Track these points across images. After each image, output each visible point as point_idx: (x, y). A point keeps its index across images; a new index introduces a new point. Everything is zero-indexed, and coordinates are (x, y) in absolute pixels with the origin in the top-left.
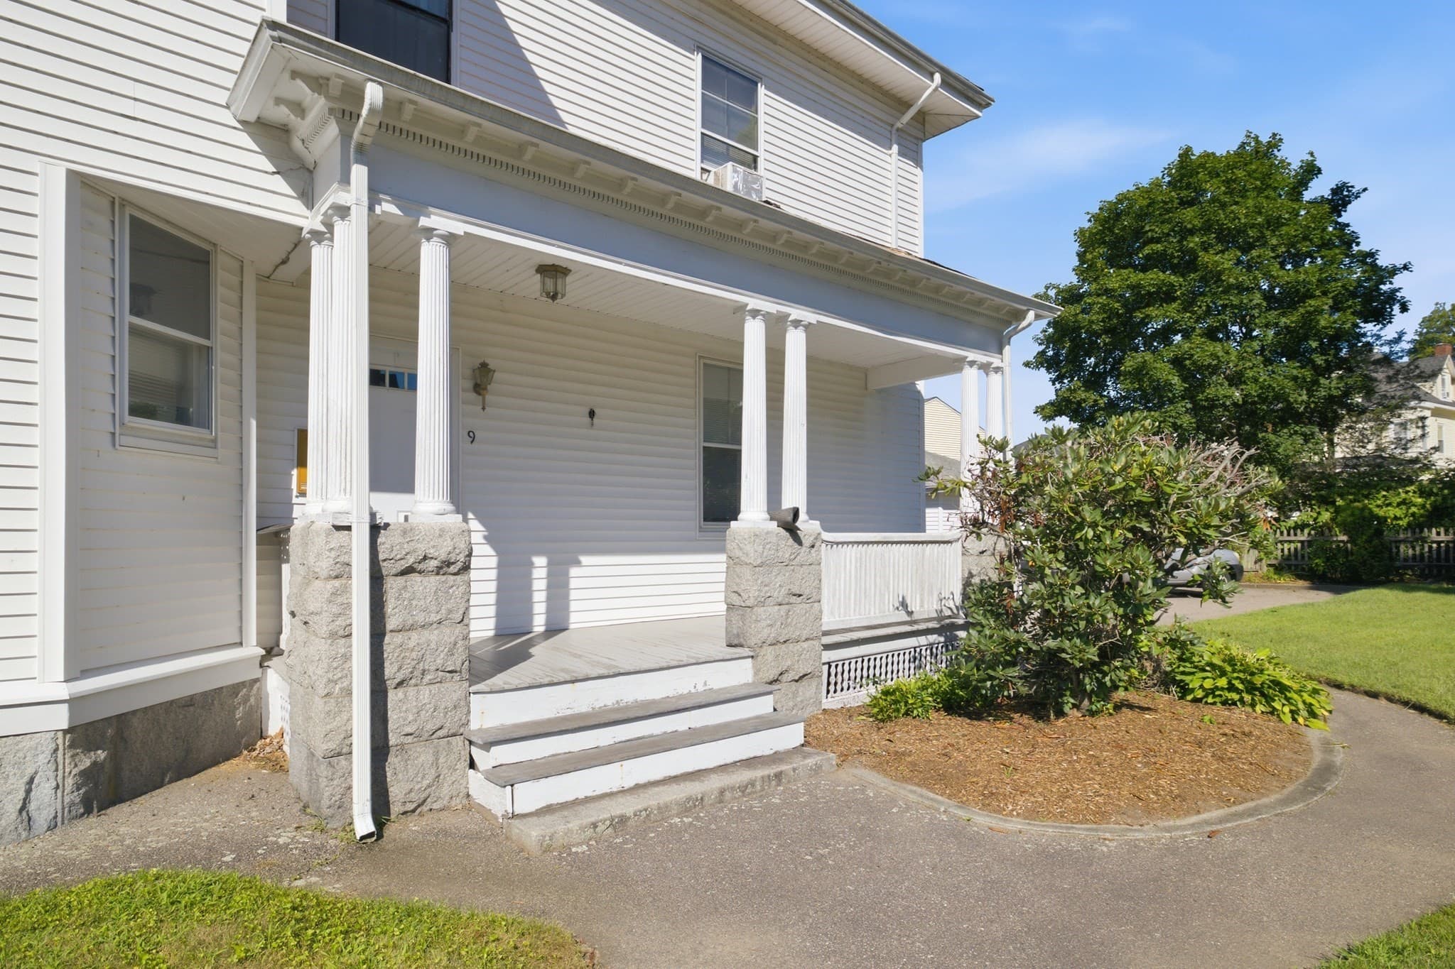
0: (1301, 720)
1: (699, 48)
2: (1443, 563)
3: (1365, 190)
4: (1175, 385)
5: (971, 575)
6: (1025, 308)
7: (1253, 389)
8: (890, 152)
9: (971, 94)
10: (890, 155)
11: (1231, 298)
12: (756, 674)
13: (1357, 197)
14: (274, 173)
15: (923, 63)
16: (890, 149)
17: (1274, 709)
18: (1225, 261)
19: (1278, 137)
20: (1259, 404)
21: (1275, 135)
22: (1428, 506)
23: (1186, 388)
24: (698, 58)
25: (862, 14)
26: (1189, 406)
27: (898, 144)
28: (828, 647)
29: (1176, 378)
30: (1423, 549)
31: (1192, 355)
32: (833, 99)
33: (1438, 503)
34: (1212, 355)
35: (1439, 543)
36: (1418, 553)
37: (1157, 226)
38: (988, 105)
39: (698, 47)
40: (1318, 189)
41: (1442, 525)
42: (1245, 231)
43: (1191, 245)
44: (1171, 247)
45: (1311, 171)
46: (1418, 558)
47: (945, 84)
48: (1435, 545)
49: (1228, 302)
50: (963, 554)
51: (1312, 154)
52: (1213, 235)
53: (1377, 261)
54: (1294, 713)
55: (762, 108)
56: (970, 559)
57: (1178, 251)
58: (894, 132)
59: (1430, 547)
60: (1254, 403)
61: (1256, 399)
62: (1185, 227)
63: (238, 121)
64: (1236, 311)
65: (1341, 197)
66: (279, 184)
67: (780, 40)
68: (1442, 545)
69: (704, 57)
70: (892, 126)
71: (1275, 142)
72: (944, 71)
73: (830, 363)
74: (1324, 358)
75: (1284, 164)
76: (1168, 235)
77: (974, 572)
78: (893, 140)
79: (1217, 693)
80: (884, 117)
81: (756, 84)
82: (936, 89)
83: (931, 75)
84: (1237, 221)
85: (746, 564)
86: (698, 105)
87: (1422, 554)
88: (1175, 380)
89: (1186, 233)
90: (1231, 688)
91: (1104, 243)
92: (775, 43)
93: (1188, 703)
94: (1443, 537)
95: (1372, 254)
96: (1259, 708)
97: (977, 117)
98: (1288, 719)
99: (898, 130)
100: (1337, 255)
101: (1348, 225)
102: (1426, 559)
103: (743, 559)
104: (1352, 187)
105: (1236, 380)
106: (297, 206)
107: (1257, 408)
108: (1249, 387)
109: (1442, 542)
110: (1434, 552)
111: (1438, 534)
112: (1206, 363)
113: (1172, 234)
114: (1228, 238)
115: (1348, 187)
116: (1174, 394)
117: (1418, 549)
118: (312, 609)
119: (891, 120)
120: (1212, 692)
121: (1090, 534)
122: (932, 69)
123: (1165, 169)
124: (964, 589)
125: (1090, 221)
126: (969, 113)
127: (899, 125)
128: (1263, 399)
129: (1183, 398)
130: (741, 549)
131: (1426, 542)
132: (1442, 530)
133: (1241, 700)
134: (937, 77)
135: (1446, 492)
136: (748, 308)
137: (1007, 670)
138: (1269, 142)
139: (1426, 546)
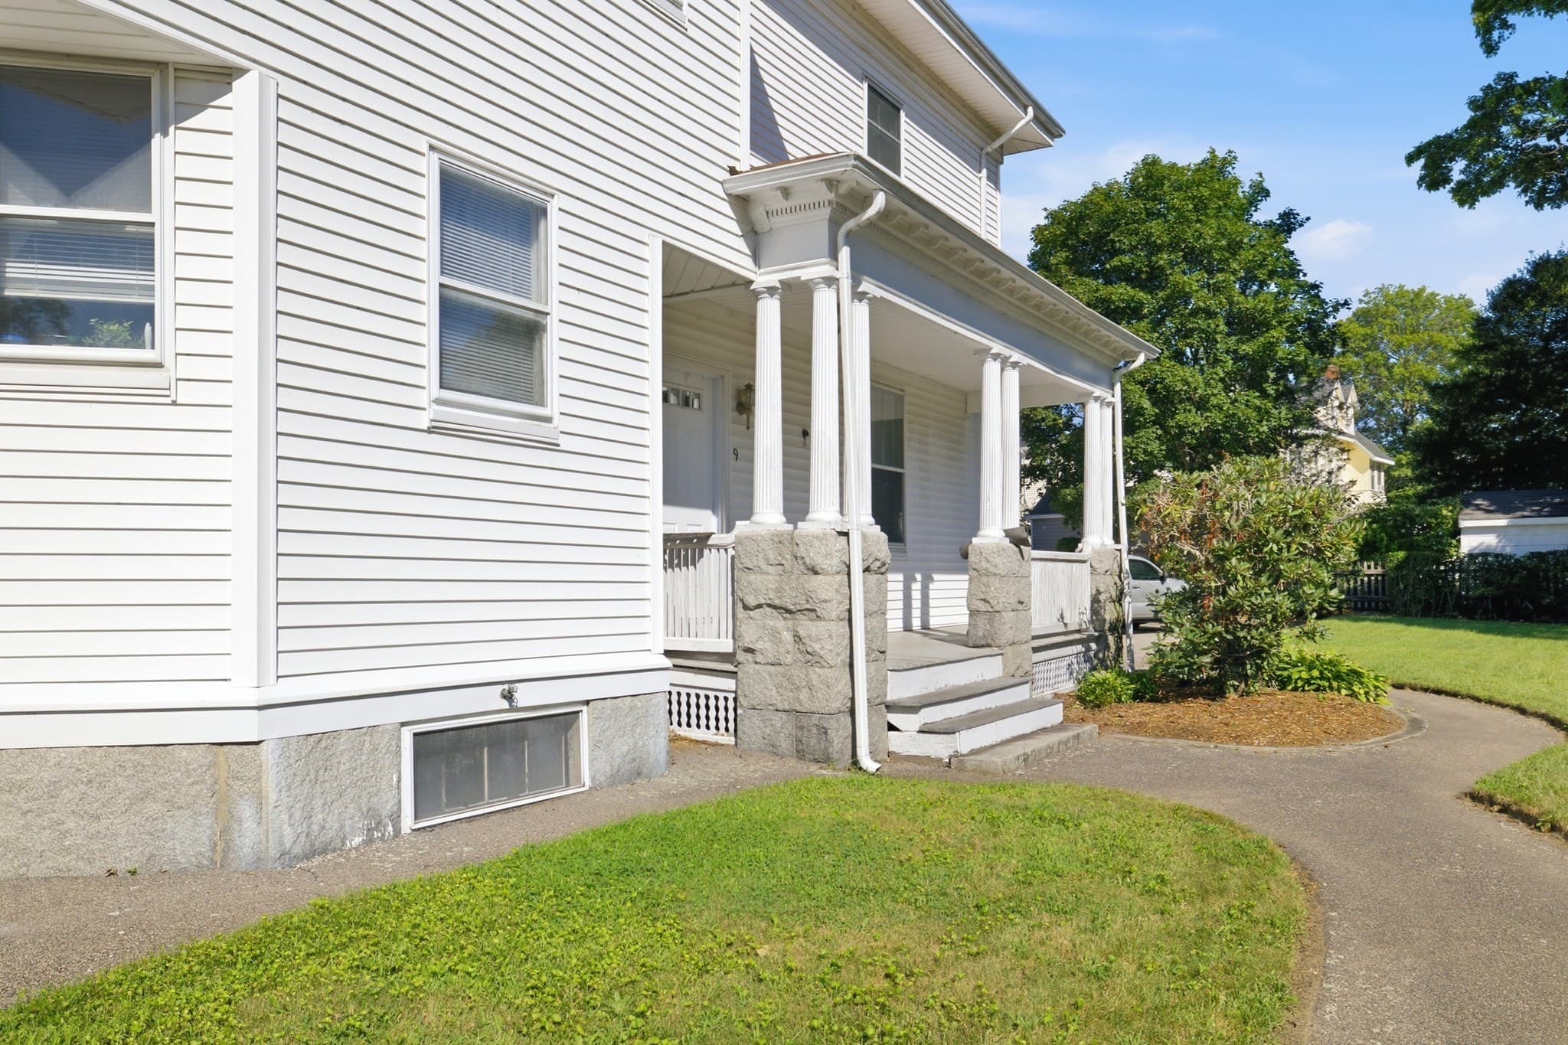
0: (1372, 700)
1: (864, 77)
2: (1373, 595)
3: (1308, 219)
4: (1146, 409)
5: (1099, 592)
6: (1137, 350)
7: (1218, 418)
8: (980, 175)
9: (1049, 126)
10: (980, 179)
11: (1200, 322)
12: (1004, 669)
13: (1301, 225)
14: (739, 237)
15: (1022, 97)
16: (980, 172)
17: (1354, 691)
18: (1192, 280)
19: (1233, 155)
20: (1224, 432)
21: (1230, 152)
22: (1360, 540)
23: (1156, 414)
24: (865, 86)
25: (989, 53)
26: (1160, 432)
27: (988, 169)
28: (1036, 650)
29: (1148, 402)
30: (1356, 582)
31: (1163, 379)
32: (946, 123)
33: (1369, 537)
34: (1182, 380)
35: (1369, 576)
36: (1352, 586)
37: (1125, 237)
38: (1061, 136)
39: (866, 77)
40: (1267, 213)
41: (1373, 559)
42: (1210, 252)
43: (1161, 262)
44: (1138, 260)
45: (1261, 192)
46: (1352, 592)
47: (1036, 119)
48: (1366, 579)
49: (1196, 325)
50: (1092, 573)
51: (1261, 175)
52: (1181, 254)
53: (1320, 294)
54: (1366, 693)
55: (903, 135)
56: (1098, 577)
57: (1146, 266)
58: (983, 156)
59: (1362, 580)
60: (1218, 431)
61: (1220, 428)
62: (1155, 242)
63: (727, 194)
64: (1204, 336)
65: (1288, 222)
66: (741, 244)
67: (916, 67)
68: (1373, 578)
69: (871, 89)
70: (982, 149)
71: (1230, 160)
72: (1037, 107)
73: (945, 386)
74: (1275, 387)
75: (1236, 183)
76: (1136, 247)
77: (1102, 590)
78: (983, 165)
79: (1312, 682)
80: (976, 139)
81: (898, 110)
82: (1028, 123)
83: (1025, 108)
84: (1201, 241)
85: (995, 574)
86: (865, 133)
87: (1355, 588)
88: (1146, 404)
89: (1155, 249)
90: (1322, 677)
91: (1067, 246)
92: (912, 70)
93: (1289, 693)
94: (1373, 571)
95: (1315, 286)
96: (1344, 692)
97: (1051, 146)
98: (1363, 698)
99: (987, 154)
100: (1291, 285)
101: (1292, 253)
102: (1359, 592)
103: (991, 570)
104: (1298, 214)
105: (1202, 405)
106: (749, 263)
107: (1221, 437)
108: (1213, 415)
109: (1372, 575)
110: (1366, 585)
111: (1369, 567)
112: (1178, 389)
113: (1140, 247)
114: (1195, 258)
115: (1293, 214)
116: (1145, 419)
117: (1352, 582)
118: (823, 597)
119: (981, 143)
120: (1308, 682)
121: (1275, 548)
122: (1026, 101)
123: (1128, 173)
124: (1092, 605)
125: (1047, 217)
126: (1044, 142)
127: (989, 149)
128: (1226, 428)
129: (1155, 423)
130: (988, 561)
131: (1359, 575)
132: (1372, 564)
133: (1331, 688)
134: (1030, 110)
135: (1374, 526)
136: (992, 352)
137: (1201, 658)
138: (1225, 159)
139: (1359, 579)
